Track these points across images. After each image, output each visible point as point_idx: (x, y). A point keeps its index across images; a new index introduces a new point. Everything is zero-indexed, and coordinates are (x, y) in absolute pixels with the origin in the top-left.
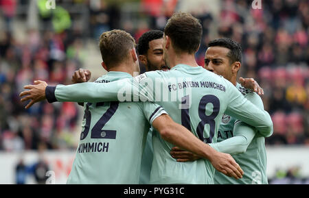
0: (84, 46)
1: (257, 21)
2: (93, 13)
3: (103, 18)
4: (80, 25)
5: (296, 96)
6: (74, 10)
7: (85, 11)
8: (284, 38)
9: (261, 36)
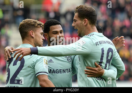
0: (10, 28)
1: (103, 14)
2: (15, 10)
3: (20, 13)
4: (8, 17)
5: (124, 55)
6: (5, 8)
7: (10, 9)
8: (118, 23)
9: (105, 22)
